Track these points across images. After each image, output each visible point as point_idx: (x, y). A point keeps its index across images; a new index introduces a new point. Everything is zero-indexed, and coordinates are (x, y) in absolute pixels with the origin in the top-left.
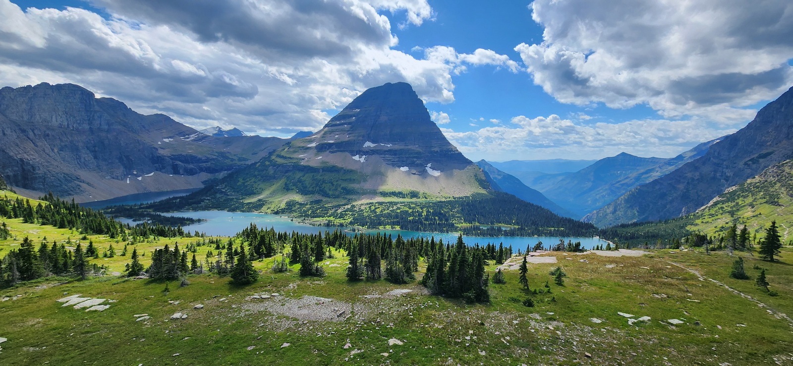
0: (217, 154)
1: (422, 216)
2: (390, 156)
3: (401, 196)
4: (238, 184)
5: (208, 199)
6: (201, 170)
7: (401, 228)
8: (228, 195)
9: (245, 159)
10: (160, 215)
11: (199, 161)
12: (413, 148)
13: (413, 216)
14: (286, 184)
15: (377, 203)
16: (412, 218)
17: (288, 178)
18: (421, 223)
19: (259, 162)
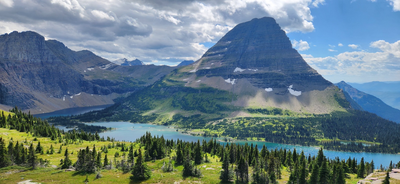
0: (124, 79)
1: (285, 130)
2: (256, 79)
3: (266, 112)
4: (138, 102)
5: (117, 113)
6: (113, 91)
7: (266, 140)
8: (131, 110)
9: (143, 83)
10: (84, 124)
11: (111, 84)
12: (276, 72)
13: (277, 130)
14: (173, 102)
15: (244, 118)
16: (276, 132)
17: (174, 97)
18: (284, 137)
19: (153, 85)
